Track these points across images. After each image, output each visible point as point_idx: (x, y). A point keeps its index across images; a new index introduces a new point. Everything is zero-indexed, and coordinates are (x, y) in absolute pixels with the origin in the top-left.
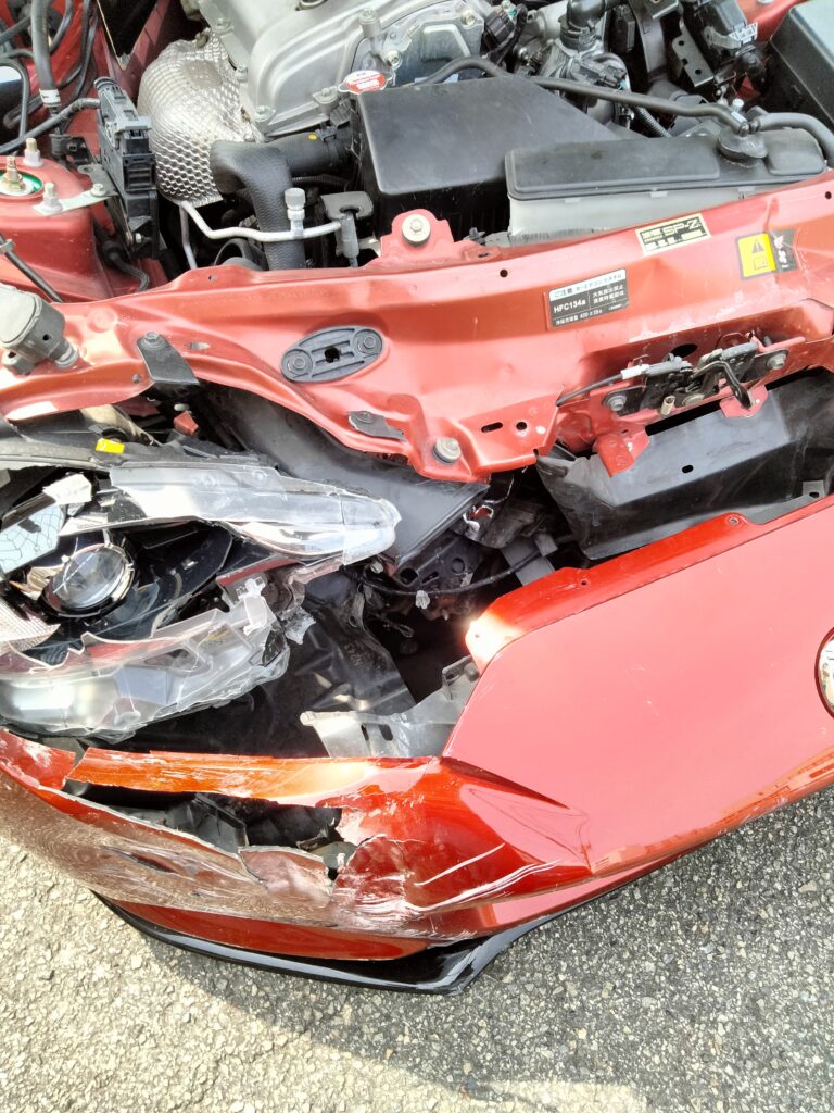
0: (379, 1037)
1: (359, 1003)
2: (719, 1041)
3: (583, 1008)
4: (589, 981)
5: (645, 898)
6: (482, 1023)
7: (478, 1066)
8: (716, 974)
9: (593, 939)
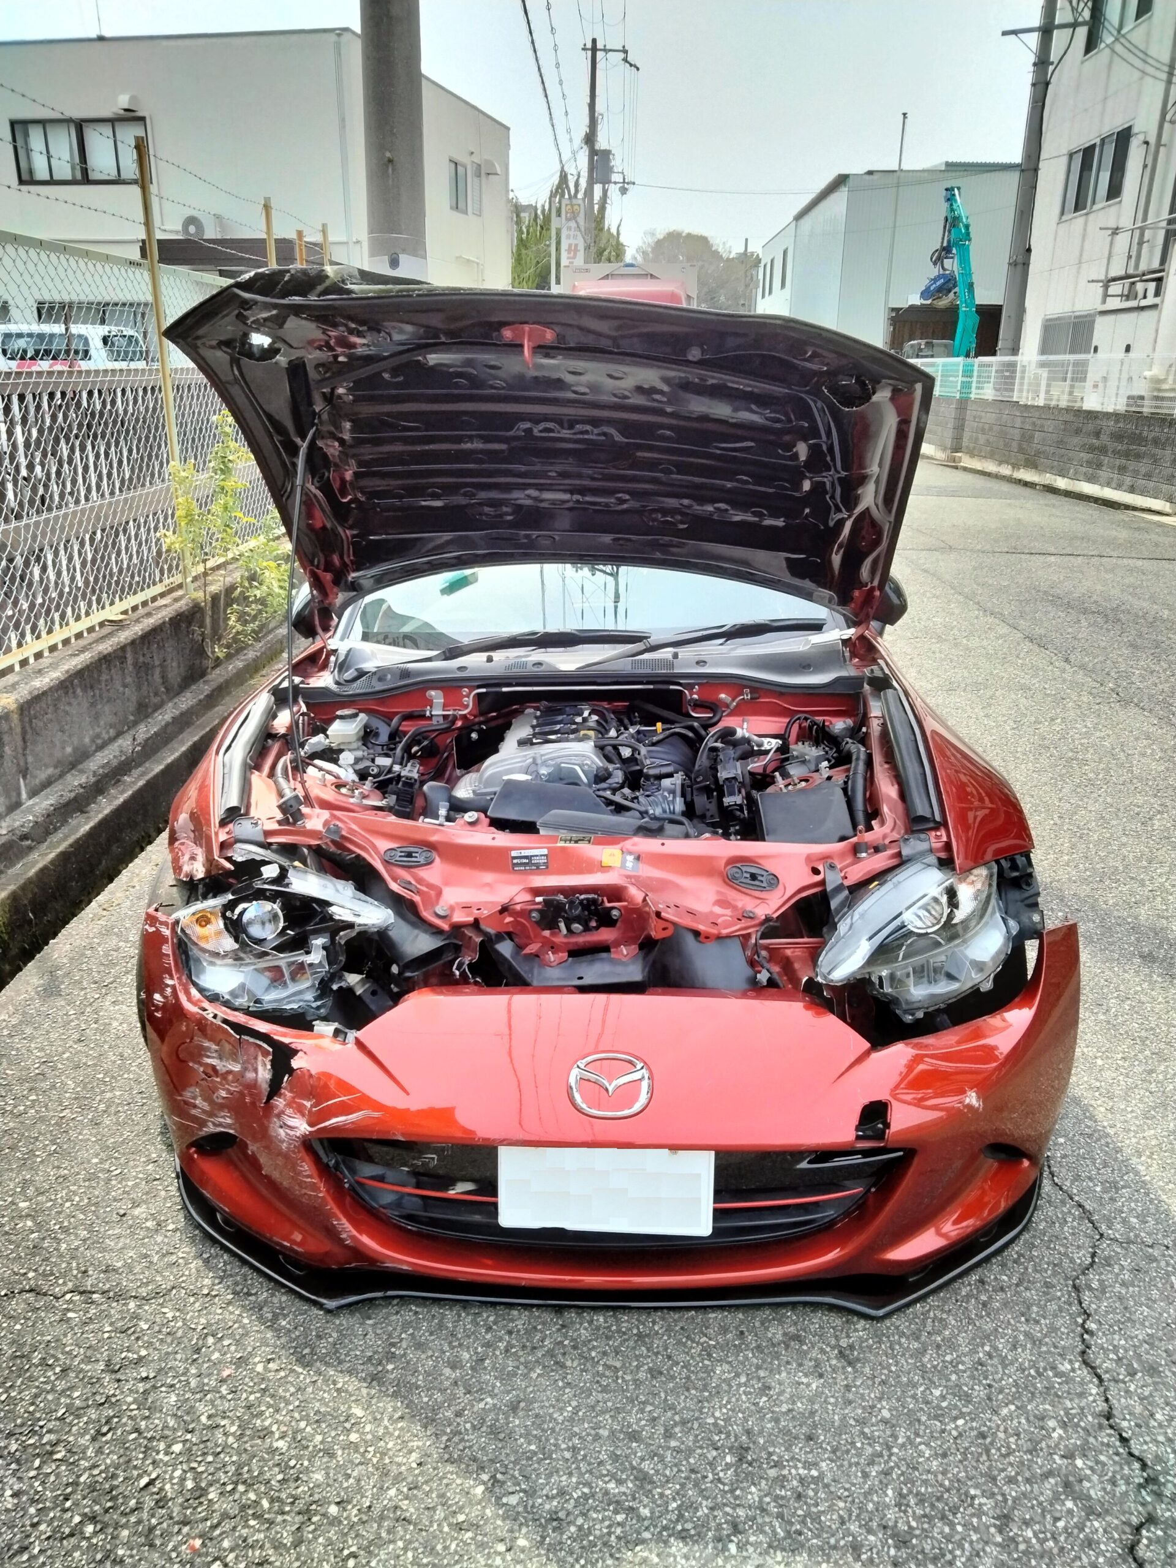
0: (269, 1316)
1: (273, 1295)
2: (475, 1409)
3: (405, 1355)
4: (420, 1346)
5: (495, 1323)
6: (335, 1335)
7: (312, 1353)
8: (506, 1377)
9: (441, 1326)
